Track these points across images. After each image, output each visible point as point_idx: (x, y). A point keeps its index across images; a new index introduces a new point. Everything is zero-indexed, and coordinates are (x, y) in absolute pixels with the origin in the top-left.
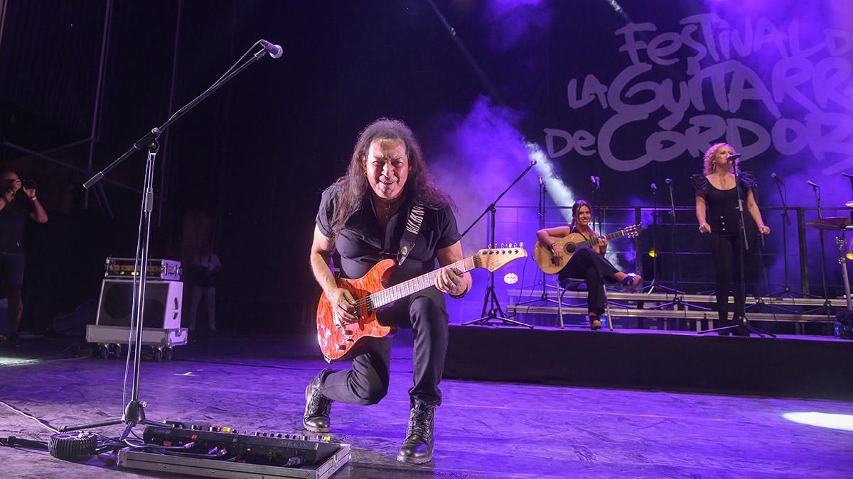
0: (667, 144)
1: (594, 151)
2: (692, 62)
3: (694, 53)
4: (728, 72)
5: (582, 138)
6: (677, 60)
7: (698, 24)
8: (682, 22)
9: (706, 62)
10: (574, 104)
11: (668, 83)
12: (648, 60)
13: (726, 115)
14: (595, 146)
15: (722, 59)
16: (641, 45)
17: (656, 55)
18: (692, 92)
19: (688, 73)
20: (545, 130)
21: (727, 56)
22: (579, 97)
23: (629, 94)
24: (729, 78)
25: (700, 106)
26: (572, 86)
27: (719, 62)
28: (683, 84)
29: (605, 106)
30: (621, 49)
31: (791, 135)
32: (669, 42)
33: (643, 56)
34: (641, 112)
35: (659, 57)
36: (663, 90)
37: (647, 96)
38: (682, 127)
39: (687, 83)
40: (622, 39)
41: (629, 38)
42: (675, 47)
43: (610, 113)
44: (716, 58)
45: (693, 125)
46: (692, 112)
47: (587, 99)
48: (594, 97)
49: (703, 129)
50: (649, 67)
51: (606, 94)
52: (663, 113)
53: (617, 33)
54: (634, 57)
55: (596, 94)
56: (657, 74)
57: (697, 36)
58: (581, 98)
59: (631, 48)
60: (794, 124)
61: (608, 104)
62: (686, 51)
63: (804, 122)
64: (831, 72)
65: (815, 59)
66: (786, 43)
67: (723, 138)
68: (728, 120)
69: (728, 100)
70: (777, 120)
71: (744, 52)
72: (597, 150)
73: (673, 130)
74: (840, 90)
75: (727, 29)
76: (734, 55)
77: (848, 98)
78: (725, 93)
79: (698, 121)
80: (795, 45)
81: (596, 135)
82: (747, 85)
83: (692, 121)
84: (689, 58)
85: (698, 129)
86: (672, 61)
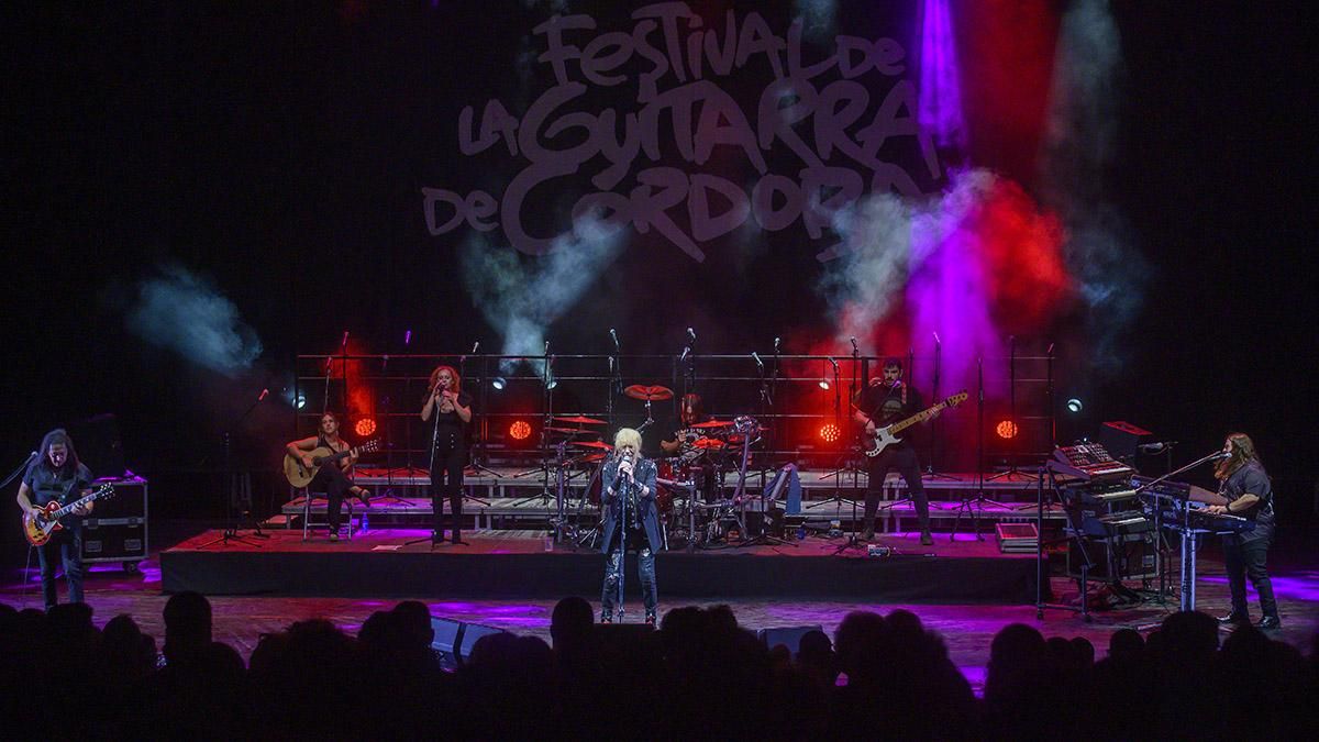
0: (604, 212)
1: (496, 224)
2: (647, 82)
3: (651, 66)
4: (696, 99)
5: (478, 204)
6: (624, 78)
7: (658, 20)
8: (636, 15)
9: (667, 83)
10: (469, 148)
11: (609, 115)
12: (582, 79)
13: (691, 168)
14: (496, 217)
15: (690, 79)
16: (572, 52)
17: (592, 68)
18: (643, 130)
19: (639, 100)
20: (424, 190)
21: (697, 74)
22: (476, 136)
23: (550, 134)
24: (697, 107)
25: (654, 154)
26: (467, 115)
27: (684, 83)
28: (630, 117)
29: (514, 152)
30: (543, 58)
31: (779, 201)
32: (613, 49)
33: (573, 69)
34: (565, 163)
35: (599, 72)
36: (601, 126)
37: (578, 136)
38: (626, 186)
39: (637, 117)
40: (543, 42)
41: (554, 39)
42: (621, 58)
43: (523, 163)
44: (682, 78)
45: (641, 184)
46: (641, 162)
47: (488, 139)
48: (498, 137)
49: (655, 190)
50: (580, 89)
51: (516, 132)
52: (600, 162)
53: (537, 30)
54: (560, 72)
55: (500, 133)
56: (592, 100)
57: (657, 39)
58: (478, 139)
59: (558, 55)
60: (783, 183)
61: (519, 148)
62: (638, 65)
63: (799, 182)
64: (841, 105)
65: (819, 83)
66: (783, 55)
67: (684, 203)
68: (692, 176)
69: (693, 145)
70: (761, 176)
71: (723, 67)
72: (500, 221)
73: (613, 190)
74: (850, 132)
75: (699, 29)
76: (708, 72)
77: (861, 144)
78: (690, 133)
79: (649, 177)
80: (794, 58)
81: (498, 198)
82: (723, 122)
83: (641, 176)
84: (642, 75)
85: (649, 190)
86: (616, 80)
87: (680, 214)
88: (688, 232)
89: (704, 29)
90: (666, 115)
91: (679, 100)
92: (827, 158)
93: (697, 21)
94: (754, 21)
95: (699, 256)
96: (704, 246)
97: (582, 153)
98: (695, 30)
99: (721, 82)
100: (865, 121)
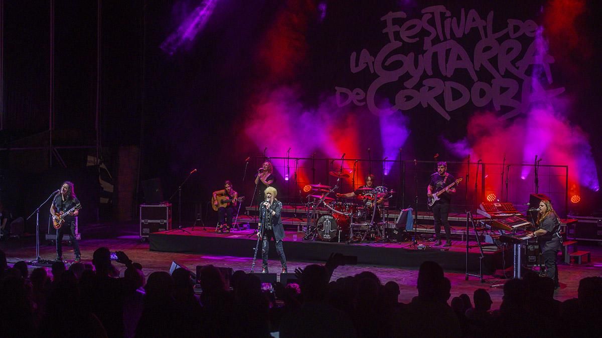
0: (409, 98)
1: (364, 103)
2: (428, 41)
3: (429, 34)
4: (448, 48)
5: (358, 94)
6: (418, 39)
7: (433, 14)
8: (423, 11)
9: (436, 41)
10: (354, 70)
11: (412, 55)
12: (401, 40)
13: (445, 79)
14: (365, 100)
15: (445, 39)
16: (396, 28)
17: (404, 36)
18: (425, 62)
19: (424, 49)
20: (336, 88)
21: (448, 37)
22: (357, 65)
23: (387, 64)
24: (448, 52)
25: (430, 73)
26: (353, 55)
27: (443, 41)
28: (420, 56)
29: (372, 72)
30: (384, 31)
31: (482, 94)
32: (413, 27)
33: (397, 35)
34: (393, 76)
35: (407, 37)
36: (408, 60)
37: (398, 65)
38: (418, 87)
39: (423, 56)
40: (384, 24)
41: (389, 23)
42: (417, 30)
43: (375, 76)
44: (442, 38)
45: (425, 86)
46: (425, 76)
47: (362, 66)
48: (366, 65)
49: (430, 88)
50: (400, 44)
51: (373, 63)
52: (407, 76)
53: (382, 19)
54: (391, 37)
55: (367, 63)
56: (405, 49)
57: (432, 22)
59: (390, 29)
60: (484, 85)
61: (374, 70)
62: (424, 33)
63: (491, 85)
64: (509, 50)
65: (500, 40)
66: (485, 28)
67: (442, 94)
68: (445, 82)
69: (446, 68)
70: (475, 82)
71: (459, 34)
72: (366, 102)
73: (412, 88)
74: (513, 62)
75: (449, 17)
76: (453, 36)
77: (518, 68)
78: (444, 63)
79: (428, 82)
80: (490, 29)
81: (366, 92)
82: (459, 58)
83: (424, 82)
84: (425, 38)
85: (428, 88)
86: (414, 41)
87: (440, 99)
88: (443, 107)
89: (452, 17)
90: (435, 55)
91: (441, 48)
92: (503, 74)
93: (448, 14)
94: (473, 13)
95: (448, 118)
96: (449, 113)
97: (400, 72)
98: (447, 18)
99: (459, 41)
100: (520, 57)
